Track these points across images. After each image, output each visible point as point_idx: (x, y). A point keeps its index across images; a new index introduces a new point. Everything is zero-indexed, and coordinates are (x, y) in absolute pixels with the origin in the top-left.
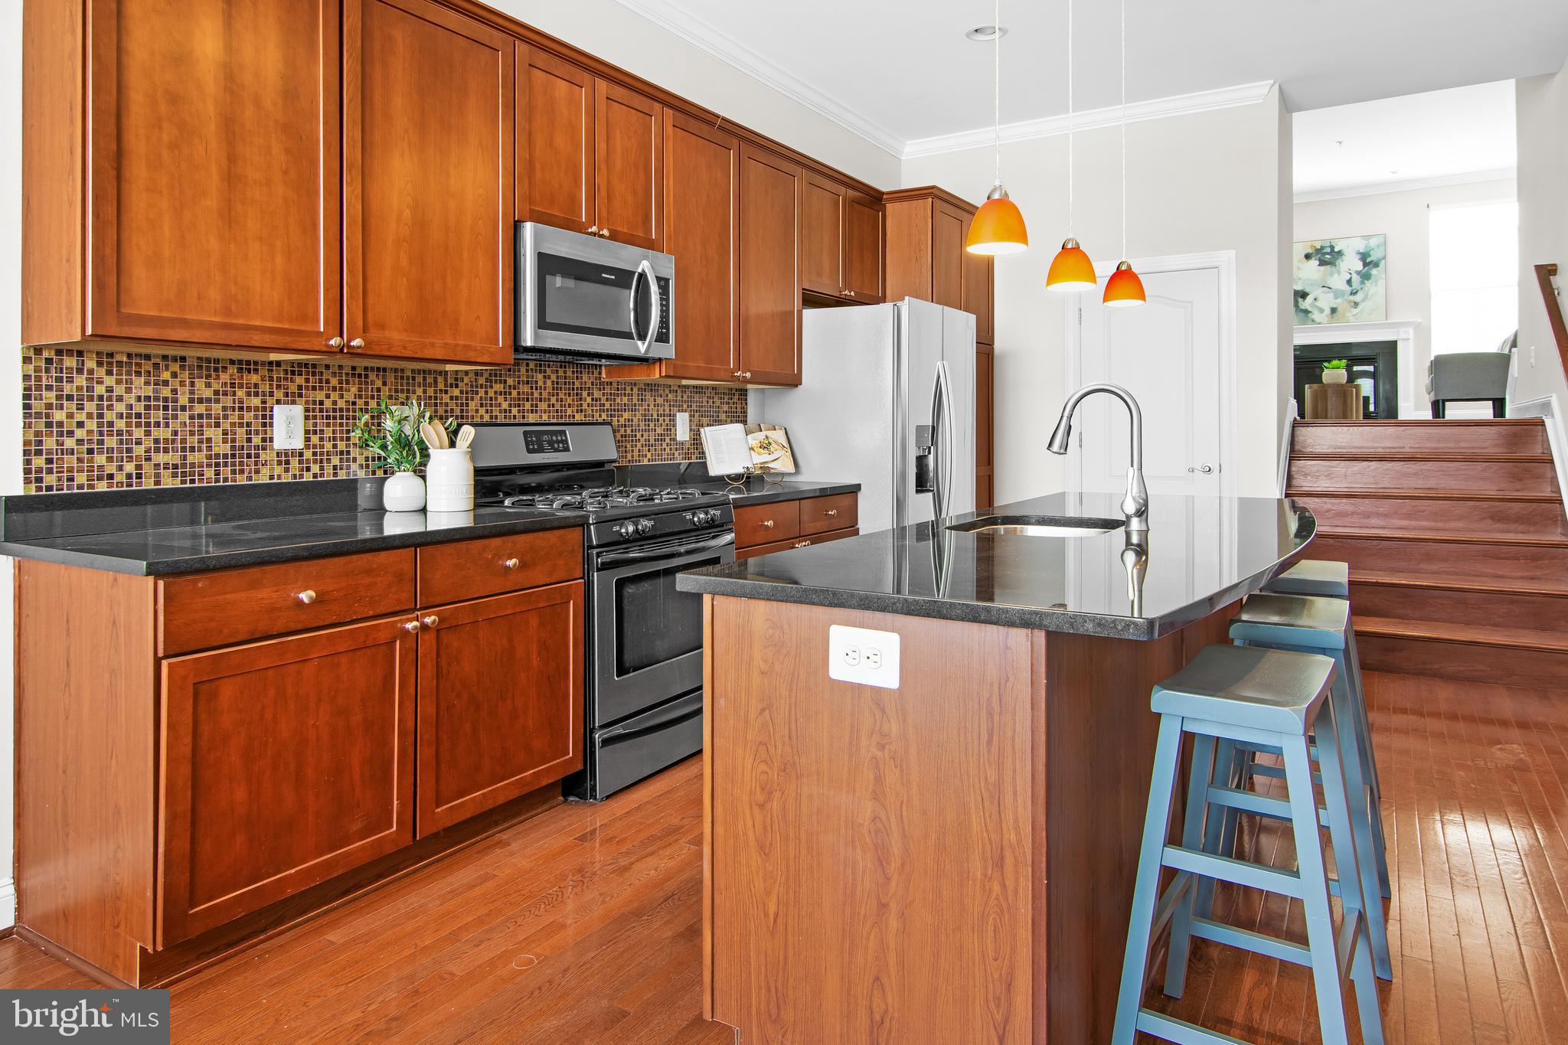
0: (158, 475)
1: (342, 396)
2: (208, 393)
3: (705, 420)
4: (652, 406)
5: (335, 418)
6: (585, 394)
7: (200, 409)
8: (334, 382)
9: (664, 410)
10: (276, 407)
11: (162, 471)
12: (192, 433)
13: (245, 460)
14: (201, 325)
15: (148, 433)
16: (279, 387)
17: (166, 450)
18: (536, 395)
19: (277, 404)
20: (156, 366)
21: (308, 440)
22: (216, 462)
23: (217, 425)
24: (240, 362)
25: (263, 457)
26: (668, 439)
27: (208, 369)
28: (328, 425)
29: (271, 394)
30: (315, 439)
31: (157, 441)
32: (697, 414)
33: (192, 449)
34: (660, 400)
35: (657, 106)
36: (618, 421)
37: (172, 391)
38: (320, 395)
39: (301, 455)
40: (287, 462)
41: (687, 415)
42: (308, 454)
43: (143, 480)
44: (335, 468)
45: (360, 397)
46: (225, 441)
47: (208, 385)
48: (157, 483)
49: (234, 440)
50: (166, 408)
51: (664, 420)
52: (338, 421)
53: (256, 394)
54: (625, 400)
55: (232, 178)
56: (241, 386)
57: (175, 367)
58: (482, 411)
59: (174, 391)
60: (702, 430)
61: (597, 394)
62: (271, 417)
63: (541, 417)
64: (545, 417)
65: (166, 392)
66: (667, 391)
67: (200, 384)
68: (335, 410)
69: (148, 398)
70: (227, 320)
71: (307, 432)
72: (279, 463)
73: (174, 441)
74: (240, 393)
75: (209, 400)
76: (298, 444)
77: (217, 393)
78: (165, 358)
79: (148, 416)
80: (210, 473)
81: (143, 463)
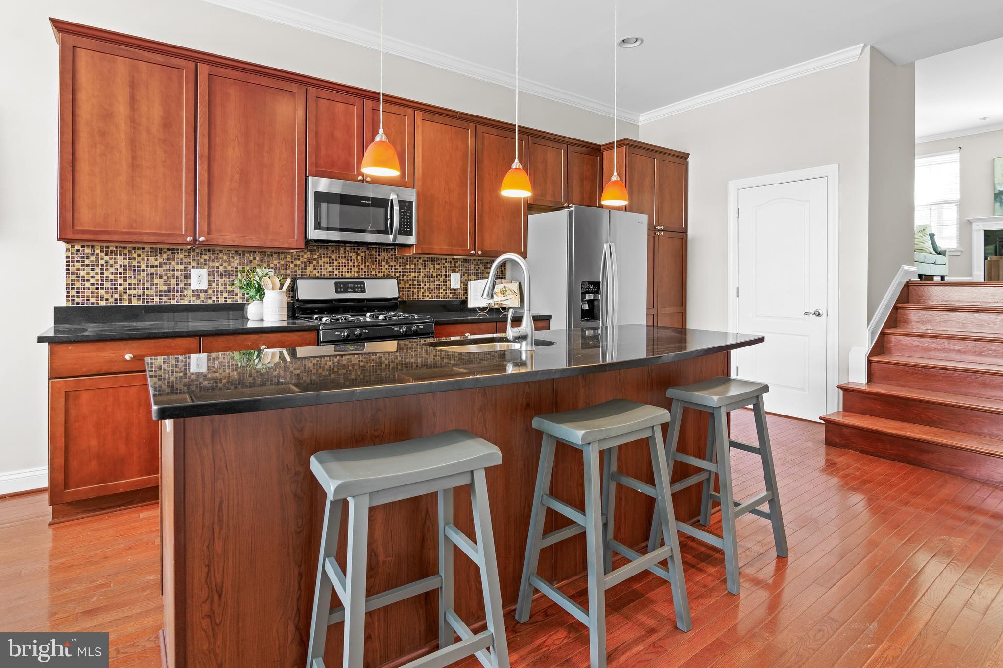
0: (130, 300)
1: (230, 265)
2: (156, 263)
3: (472, 277)
4: (432, 270)
5: (225, 275)
6: (384, 263)
7: (152, 270)
8: (225, 258)
9: (441, 272)
10: (192, 270)
11: (132, 297)
12: (148, 281)
13: (176, 294)
14: (115, 233)
15: (125, 281)
16: (194, 260)
17: (135, 289)
18: (351, 264)
19: (193, 268)
20: (130, 252)
21: (210, 285)
22: (160, 294)
23: (161, 278)
24: (173, 249)
25: (185, 292)
26: (444, 288)
27: (156, 252)
28: (221, 278)
29: (190, 263)
30: (214, 285)
31: (130, 285)
32: (466, 275)
33: (148, 288)
34: (438, 267)
35: (410, 111)
36: (408, 277)
37: (137, 262)
38: (217, 264)
39: (206, 292)
40: (198, 295)
41: (458, 275)
42: (210, 292)
43: (123, 301)
44: (225, 298)
45: (240, 265)
46: (165, 285)
47: (156, 260)
48: (130, 303)
49: (169, 285)
50: (134, 270)
51: (441, 277)
52: (227, 276)
53: (182, 264)
54: (413, 266)
55: (134, 166)
56: (173, 260)
57: (139, 252)
58: (315, 272)
59: (139, 263)
60: (469, 283)
61: (392, 263)
62: (190, 274)
63: (354, 275)
64: (357, 275)
65: (135, 263)
66: (444, 262)
67: (152, 259)
68: (225, 271)
69: (125, 266)
70: (131, 231)
71: (209, 281)
72: (194, 295)
73: (138, 285)
74: (173, 263)
75: (156, 267)
76: (205, 286)
77: (160, 263)
78: (134, 248)
79: (125, 273)
80: (157, 299)
81: (123, 294)
